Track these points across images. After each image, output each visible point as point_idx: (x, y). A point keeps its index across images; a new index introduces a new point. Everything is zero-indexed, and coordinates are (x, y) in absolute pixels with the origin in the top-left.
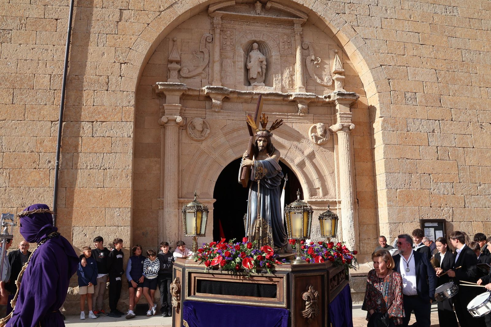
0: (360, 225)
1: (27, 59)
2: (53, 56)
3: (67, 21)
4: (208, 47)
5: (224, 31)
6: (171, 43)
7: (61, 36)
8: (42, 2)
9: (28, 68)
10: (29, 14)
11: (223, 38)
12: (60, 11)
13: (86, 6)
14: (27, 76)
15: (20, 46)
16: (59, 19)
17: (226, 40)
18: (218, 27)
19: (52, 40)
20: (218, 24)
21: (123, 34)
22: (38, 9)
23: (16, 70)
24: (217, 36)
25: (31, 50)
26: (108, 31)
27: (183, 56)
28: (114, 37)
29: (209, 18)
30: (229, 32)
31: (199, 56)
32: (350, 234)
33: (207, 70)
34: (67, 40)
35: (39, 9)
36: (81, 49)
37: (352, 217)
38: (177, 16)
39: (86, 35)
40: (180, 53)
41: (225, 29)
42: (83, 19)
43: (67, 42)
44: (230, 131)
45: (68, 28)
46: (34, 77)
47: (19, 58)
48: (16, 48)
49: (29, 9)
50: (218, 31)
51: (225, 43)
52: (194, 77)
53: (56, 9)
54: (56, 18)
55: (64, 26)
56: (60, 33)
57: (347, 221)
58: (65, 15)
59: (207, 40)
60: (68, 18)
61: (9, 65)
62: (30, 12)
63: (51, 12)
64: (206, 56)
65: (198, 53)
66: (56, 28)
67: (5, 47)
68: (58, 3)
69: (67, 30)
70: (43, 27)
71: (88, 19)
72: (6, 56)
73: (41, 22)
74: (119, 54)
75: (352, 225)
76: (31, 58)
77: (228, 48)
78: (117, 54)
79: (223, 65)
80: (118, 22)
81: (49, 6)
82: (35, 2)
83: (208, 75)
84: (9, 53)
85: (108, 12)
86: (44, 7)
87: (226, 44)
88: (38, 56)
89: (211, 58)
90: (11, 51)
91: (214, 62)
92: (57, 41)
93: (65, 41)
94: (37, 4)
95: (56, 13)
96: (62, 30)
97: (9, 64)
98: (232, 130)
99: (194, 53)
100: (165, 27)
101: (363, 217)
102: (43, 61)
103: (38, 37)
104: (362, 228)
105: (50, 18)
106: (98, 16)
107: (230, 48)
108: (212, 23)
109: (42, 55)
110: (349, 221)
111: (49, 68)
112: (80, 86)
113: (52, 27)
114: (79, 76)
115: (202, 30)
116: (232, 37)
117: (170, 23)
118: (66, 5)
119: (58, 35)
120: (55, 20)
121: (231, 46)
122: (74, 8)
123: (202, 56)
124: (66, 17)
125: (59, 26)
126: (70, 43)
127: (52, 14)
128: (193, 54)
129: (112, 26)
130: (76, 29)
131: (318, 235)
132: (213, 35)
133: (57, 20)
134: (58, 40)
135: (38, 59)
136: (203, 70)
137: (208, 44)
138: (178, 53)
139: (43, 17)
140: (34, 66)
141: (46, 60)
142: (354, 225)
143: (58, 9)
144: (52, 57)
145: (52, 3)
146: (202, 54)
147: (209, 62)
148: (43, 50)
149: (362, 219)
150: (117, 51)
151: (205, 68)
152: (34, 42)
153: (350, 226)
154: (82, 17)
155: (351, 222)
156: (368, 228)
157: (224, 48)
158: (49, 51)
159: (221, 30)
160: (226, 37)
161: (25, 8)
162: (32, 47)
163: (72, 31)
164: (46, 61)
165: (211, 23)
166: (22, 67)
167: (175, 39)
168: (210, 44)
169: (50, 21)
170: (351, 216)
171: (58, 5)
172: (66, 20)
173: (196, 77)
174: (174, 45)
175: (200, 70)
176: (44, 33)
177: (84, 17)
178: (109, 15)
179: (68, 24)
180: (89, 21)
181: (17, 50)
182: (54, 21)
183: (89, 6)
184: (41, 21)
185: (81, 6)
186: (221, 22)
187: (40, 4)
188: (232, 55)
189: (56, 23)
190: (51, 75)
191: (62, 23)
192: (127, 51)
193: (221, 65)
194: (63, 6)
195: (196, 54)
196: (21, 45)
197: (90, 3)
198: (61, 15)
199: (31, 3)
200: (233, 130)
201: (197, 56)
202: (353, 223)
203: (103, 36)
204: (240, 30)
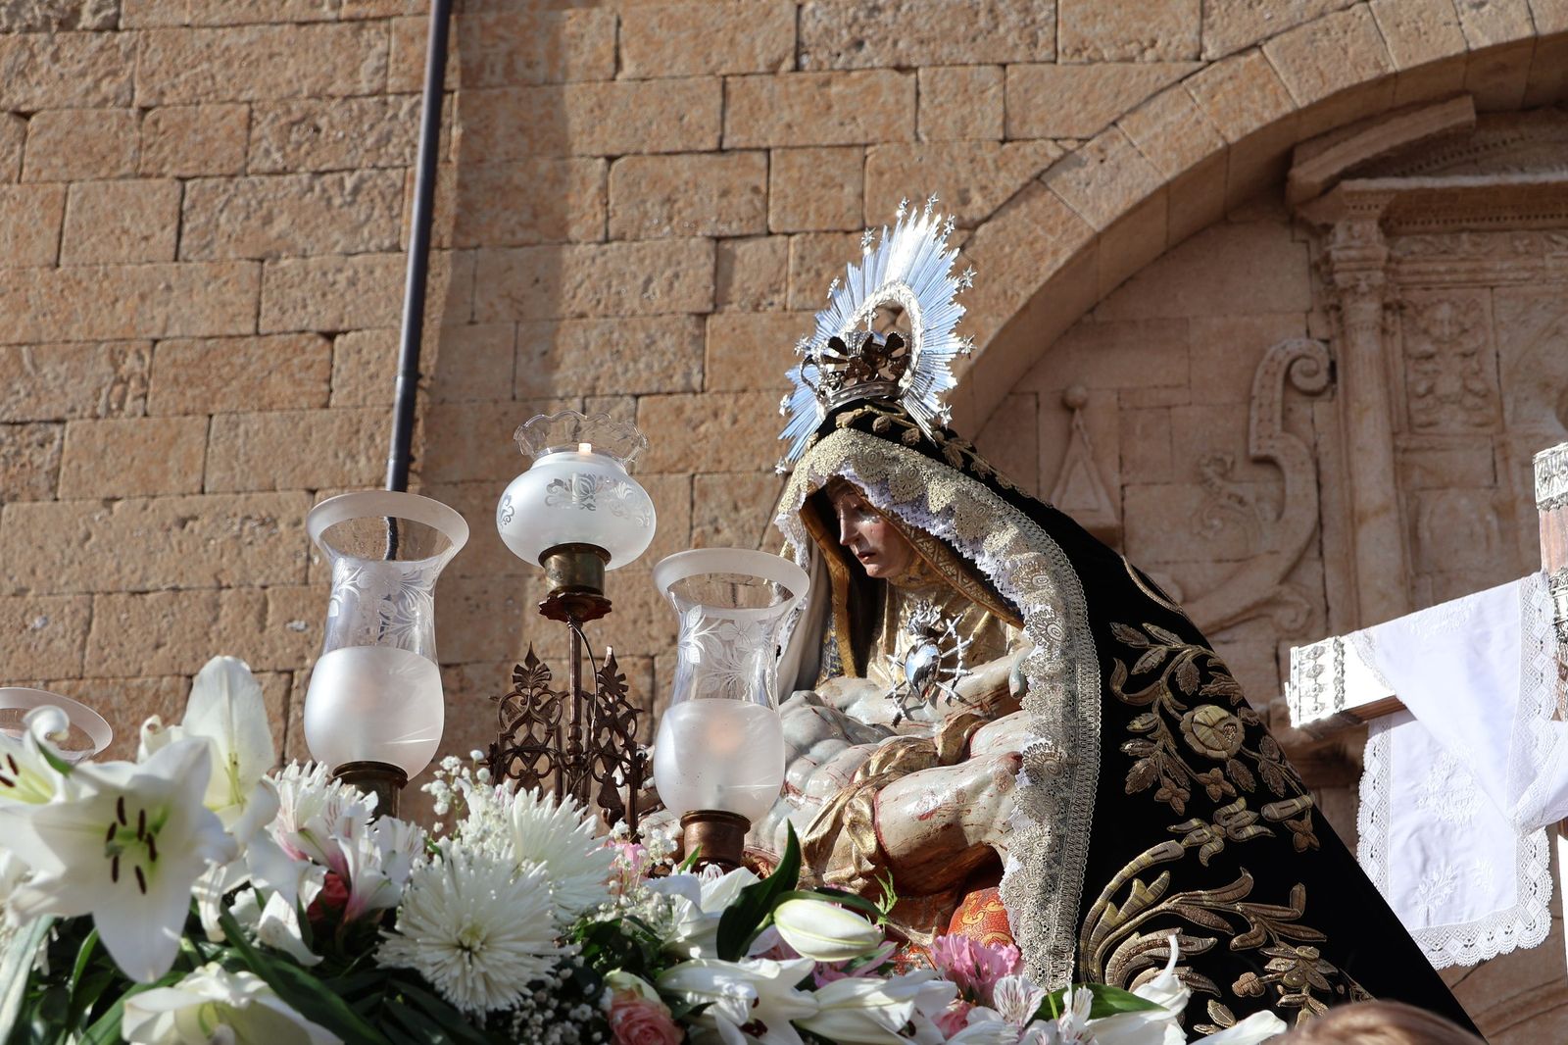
1: (149, 585)
2: (309, 559)
3: (390, 341)
4: (1305, 427)
5: (1410, 311)
6: (1050, 424)
7: (358, 431)
8: (247, 239)
9: (151, 640)
10: (168, 318)
11: (1406, 354)
12: (352, 282)
13: (508, 237)
14: (141, 689)
15: (105, 512)
16: (345, 333)
17: (1429, 366)
18: (1363, 287)
19: (302, 462)
20: (1365, 264)
21: (736, 385)
22: (220, 282)
23: (76, 656)
24: (1365, 345)
25: (176, 530)
26: (645, 375)
27: (1136, 499)
28: (680, 410)
29: (1300, 235)
30: (1444, 312)
31: (1248, 492)
33: (1310, 575)
34: (392, 453)
35: (226, 283)
36: (475, 502)
38: (1077, 243)
39: (505, 414)
40: (1116, 480)
41: (1416, 295)
42: (488, 320)
43: (392, 462)
44: (1529, 1004)
45: (400, 380)
46: (182, 693)
47: (101, 585)
48: (83, 528)
49: (169, 288)
50: (1366, 311)
51: (1422, 388)
52: (1223, 629)
53: (325, 274)
54: (327, 327)
55: (372, 368)
56: (353, 413)
58: (377, 305)
59: (1299, 380)
60: (395, 323)
61: (34, 630)
62: (172, 306)
63: (296, 293)
64: (1299, 483)
65: (1241, 470)
66: (325, 387)
67: (19, 523)
68: (336, 236)
69: (392, 390)
70: (246, 390)
71: (521, 313)
72: (20, 579)
73: (239, 360)
74: (716, 512)
76: (170, 579)
77: (1453, 421)
78: (705, 512)
79: (1425, 535)
80: (702, 316)
81: (284, 263)
82: (207, 246)
83: (1320, 611)
84: (40, 557)
85: (641, 260)
86: (256, 272)
87: (1430, 390)
88: (214, 561)
89: (1332, 494)
90: (51, 548)
91: (1355, 519)
92: (331, 461)
93: (384, 456)
94: (217, 254)
95: (324, 295)
96: (361, 394)
97: (38, 622)
98: (1540, 992)
99: (1209, 471)
100: (1001, 322)
102: (244, 590)
103: (218, 449)
105: (292, 328)
106: (581, 293)
107: (1461, 416)
108: (1322, 268)
109: (239, 554)
111: (277, 629)
112: (473, 729)
113: (300, 383)
114: (468, 671)
115: (1259, 321)
116: (1469, 344)
117: (1034, 288)
118: (387, 243)
119: (341, 427)
120: (321, 341)
121: (1470, 401)
122: (434, 256)
123: (1272, 488)
124: (383, 318)
125: (343, 369)
126: (413, 466)
127: (305, 307)
128: (1204, 481)
129: (667, 343)
130: (444, 383)
132: (1337, 344)
133: (330, 336)
134: (336, 456)
135: (213, 583)
136: (1286, 578)
137: (1303, 409)
138: (1103, 480)
139: (249, 328)
140: (188, 628)
141: (260, 581)
143: (340, 270)
144: (300, 563)
145: (301, 242)
146: (1266, 473)
147: (1320, 524)
148: (248, 525)
150: (704, 494)
151: (1294, 567)
152: (194, 479)
154: (480, 304)
157: (1422, 418)
158: (282, 527)
159: (1386, 307)
160: (1429, 347)
161: (146, 287)
162: (182, 512)
163: (422, 398)
164: (264, 587)
165: (1315, 267)
166: (115, 640)
167: (1078, 393)
168: (1321, 408)
169: (290, 350)
171: (338, 249)
172: (386, 335)
173: (1240, 632)
174: (1070, 434)
175: (1260, 581)
176: (255, 420)
177: (492, 305)
178: (648, 281)
179: (397, 354)
180: (522, 328)
181: (88, 537)
182: (310, 348)
183: (521, 236)
184: (235, 351)
185: (473, 242)
186: (1384, 251)
187: (232, 255)
188: (1482, 465)
189: (326, 354)
190: (291, 672)
191: (359, 351)
192: (768, 492)
193: (1412, 537)
194: (367, 251)
195: (1223, 476)
196: (117, 506)
197: (526, 217)
198: (357, 308)
199: (183, 252)
200: (1551, 996)
201: (1232, 488)
203: (615, 412)
204: (1529, 289)
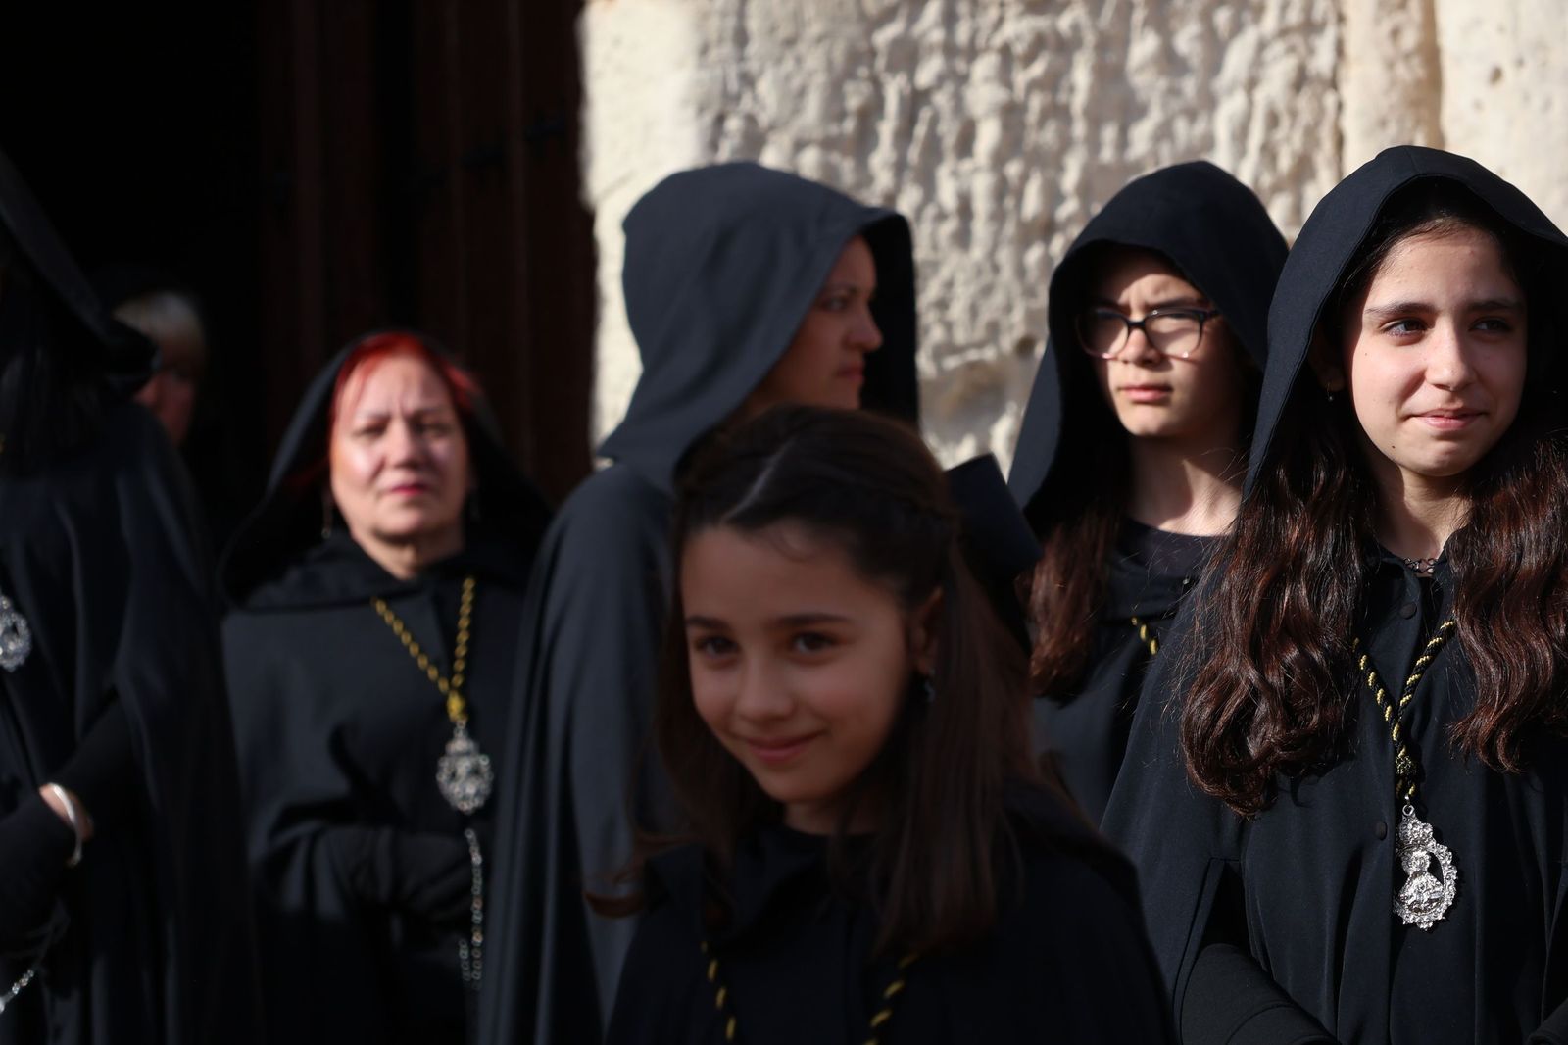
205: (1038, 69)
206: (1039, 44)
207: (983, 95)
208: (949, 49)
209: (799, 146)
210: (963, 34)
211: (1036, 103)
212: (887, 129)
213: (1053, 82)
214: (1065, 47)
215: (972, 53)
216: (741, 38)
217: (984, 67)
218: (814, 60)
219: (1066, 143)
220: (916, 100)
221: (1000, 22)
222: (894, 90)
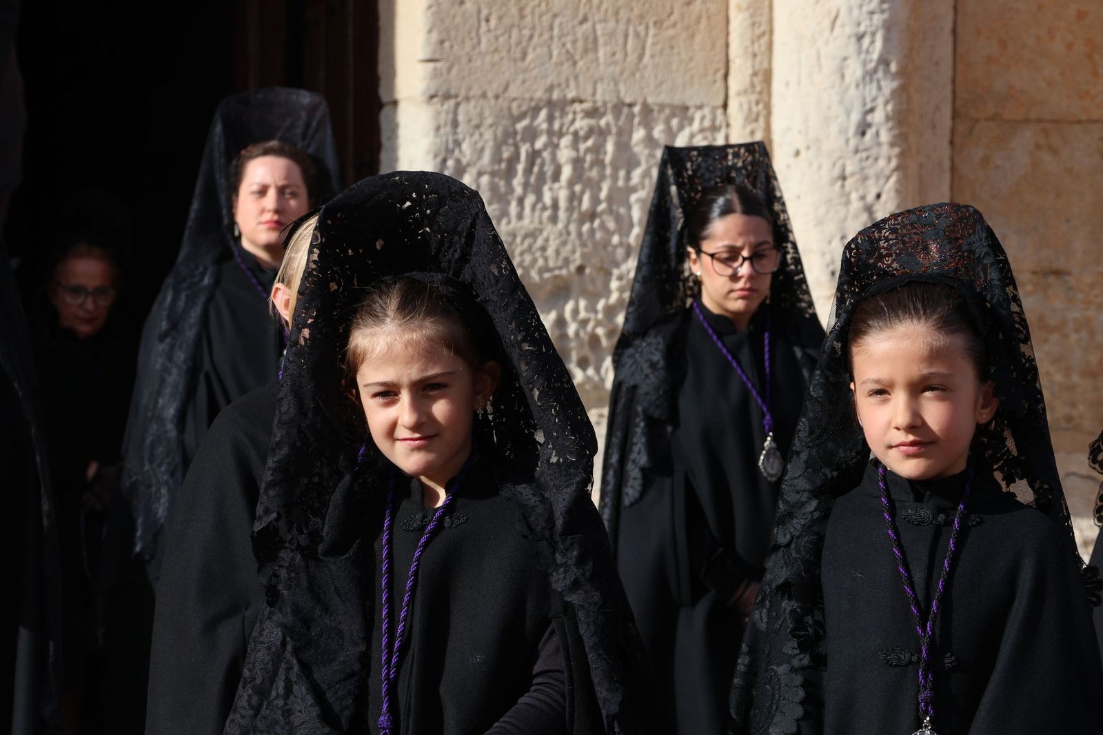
0: (962, 128)
32: (856, 204)
37: (888, 27)
57: (829, 65)
75: (878, 117)
101: (1003, 44)
104: (986, 161)
110: (854, 70)
131: (513, 208)
142: (902, 119)
149: (990, 59)
153: (855, 117)
155: (869, 75)
156: (1047, 158)
170: (878, 19)
202: (889, 86)
205: (590, 143)
206: (591, 132)
207: (565, 154)
208: (550, 132)
209: (480, 174)
210: (556, 125)
211: (589, 158)
212: (520, 168)
213: (598, 149)
214: (603, 133)
215: (561, 135)
216: (455, 124)
217: (565, 141)
218: (488, 135)
219: (602, 177)
220: (534, 155)
221: (573, 121)
222: (524, 150)
